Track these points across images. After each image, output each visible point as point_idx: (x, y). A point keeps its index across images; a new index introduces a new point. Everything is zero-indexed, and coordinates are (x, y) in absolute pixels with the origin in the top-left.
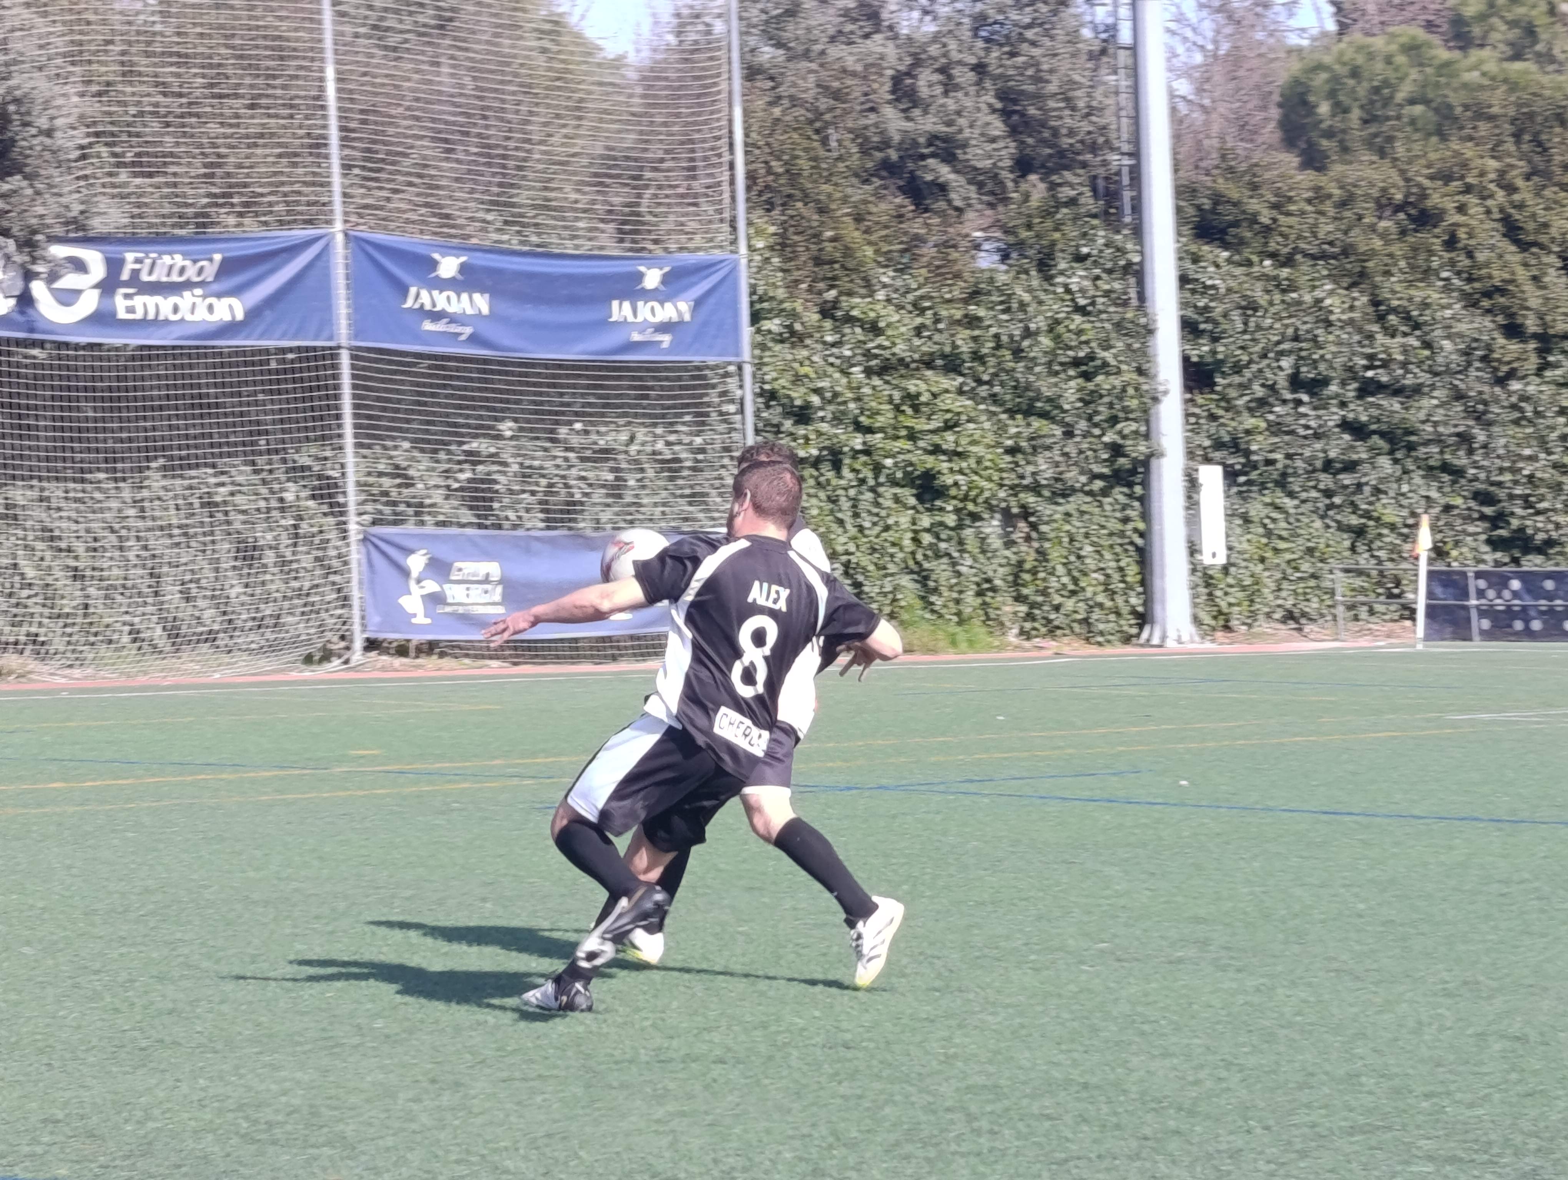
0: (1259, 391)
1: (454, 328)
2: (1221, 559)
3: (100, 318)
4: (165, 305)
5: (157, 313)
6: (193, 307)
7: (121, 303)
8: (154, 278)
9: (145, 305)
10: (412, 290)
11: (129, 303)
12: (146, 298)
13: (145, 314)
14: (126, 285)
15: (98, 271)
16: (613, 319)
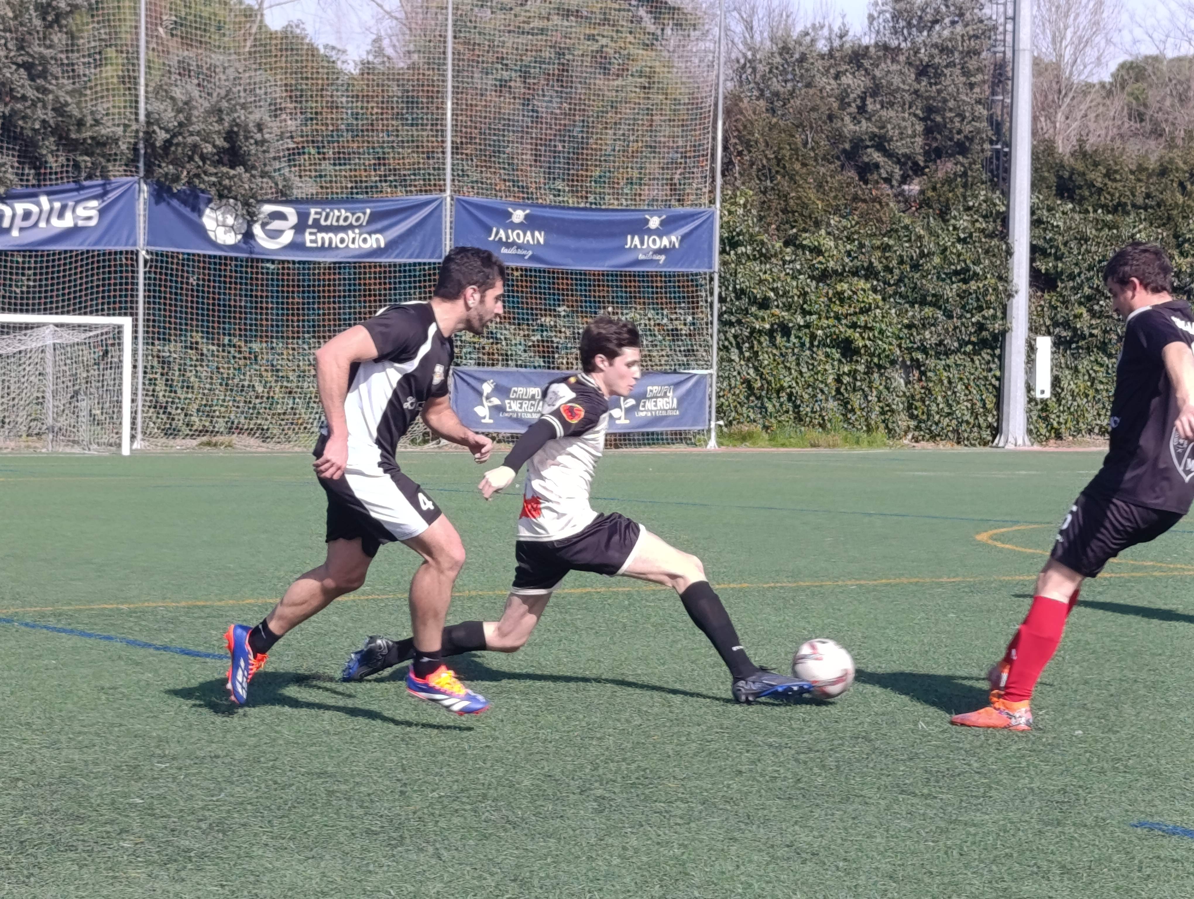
1: (520, 252)
2: (1047, 395)
3: (295, 246)
4: (336, 238)
5: (330, 243)
6: (354, 239)
7: (308, 237)
8: (328, 223)
9: (323, 238)
10: (495, 230)
11: (313, 237)
12: (323, 235)
13: (323, 243)
14: (311, 227)
15: (293, 219)
16: (627, 246)
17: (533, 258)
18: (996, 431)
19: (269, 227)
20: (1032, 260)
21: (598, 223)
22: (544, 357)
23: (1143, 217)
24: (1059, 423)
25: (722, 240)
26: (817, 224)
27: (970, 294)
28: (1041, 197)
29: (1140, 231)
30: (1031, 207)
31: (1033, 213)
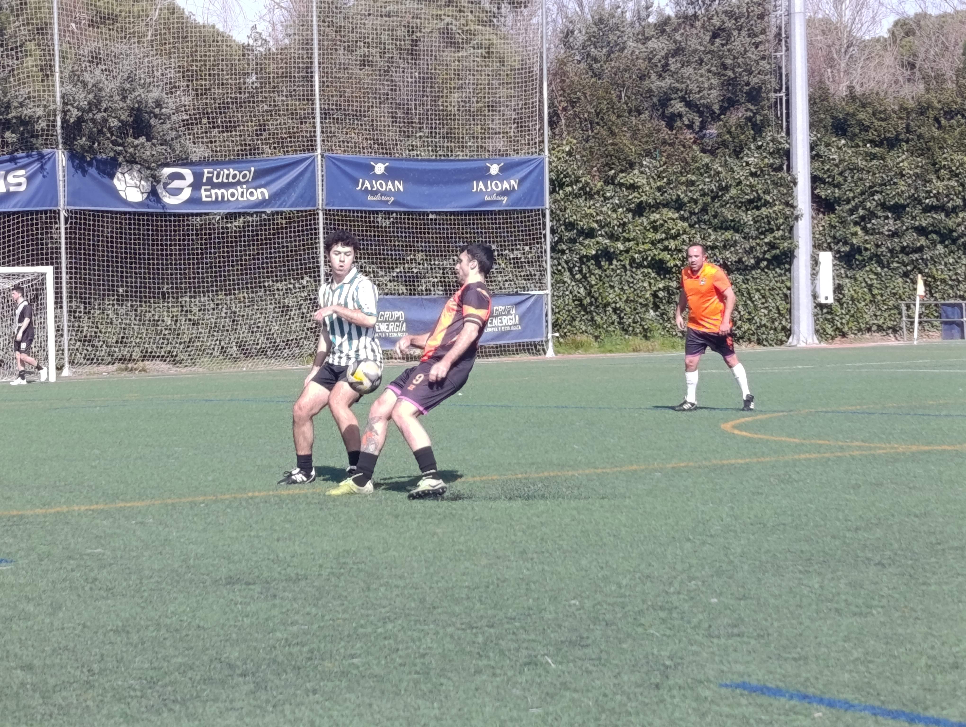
0: (861, 212)
1: (384, 198)
2: (831, 301)
3: (193, 201)
4: (227, 193)
5: (223, 197)
6: (242, 194)
7: (204, 193)
8: (220, 180)
9: (216, 194)
10: (361, 181)
11: (208, 193)
12: (217, 191)
13: (217, 197)
14: (205, 184)
15: (190, 178)
16: (474, 190)
17: (395, 203)
18: (788, 332)
19: (169, 186)
20: (813, 189)
21: (447, 172)
22: (406, 286)
23: (905, 149)
24: (842, 324)
25: (552, 181)
26: (632, 165)
27: (763, 219)
28: (819, 135)
29: (903, 161)
30: (811, 144)
31: (812, 149)
